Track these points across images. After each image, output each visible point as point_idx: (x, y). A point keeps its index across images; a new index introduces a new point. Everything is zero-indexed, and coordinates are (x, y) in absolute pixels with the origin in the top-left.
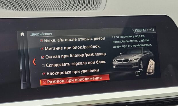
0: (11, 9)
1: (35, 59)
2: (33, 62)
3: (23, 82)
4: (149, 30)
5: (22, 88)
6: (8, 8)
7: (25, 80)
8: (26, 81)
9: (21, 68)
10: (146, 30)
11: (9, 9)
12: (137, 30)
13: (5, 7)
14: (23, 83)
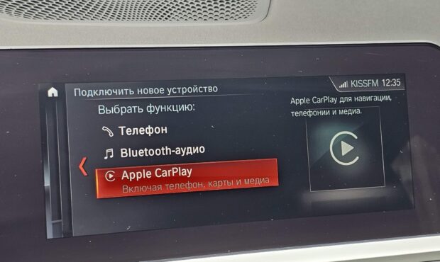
0: (22, 15)
1: (85, 159)
2: (81, 167)
3: (52, 220)
4: (386, 82)
5: (48, 237)
6: (13, 11)
7: (57, 215)
8: (60, 218)
9: (47, 183)
10: (381, 83)
11: (17, 13)
12: (355, 83)
13: (5, 7)
14: (53, 224)
